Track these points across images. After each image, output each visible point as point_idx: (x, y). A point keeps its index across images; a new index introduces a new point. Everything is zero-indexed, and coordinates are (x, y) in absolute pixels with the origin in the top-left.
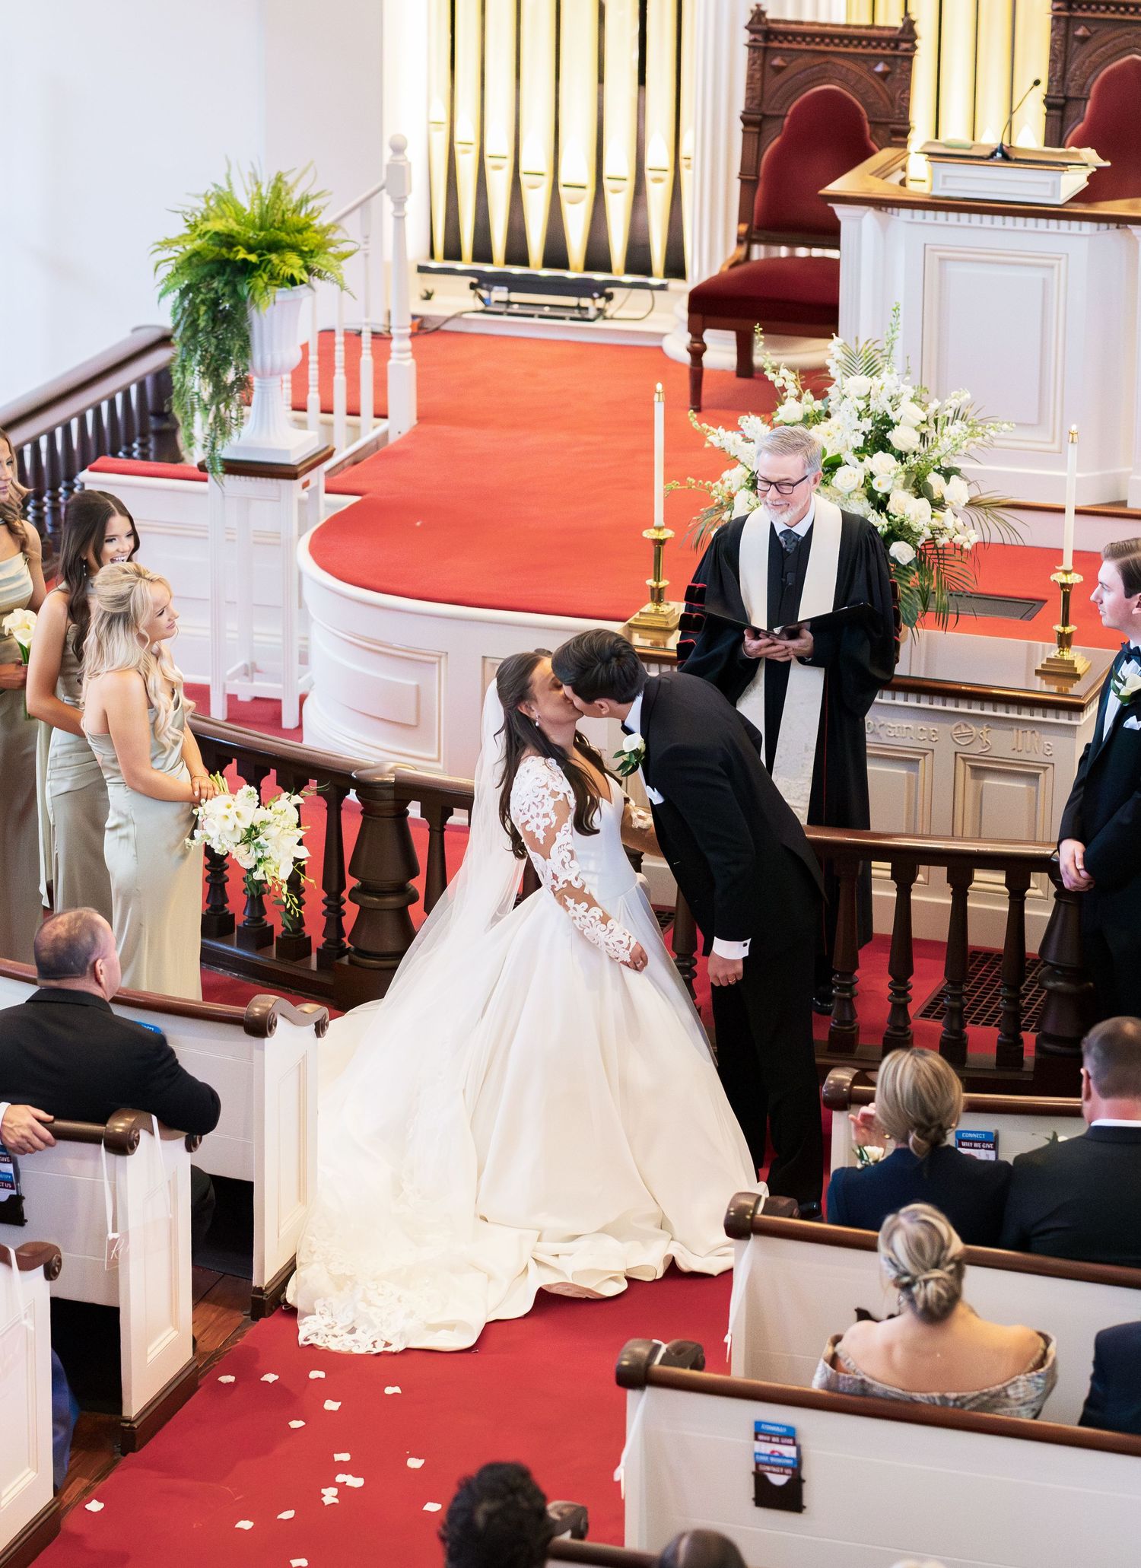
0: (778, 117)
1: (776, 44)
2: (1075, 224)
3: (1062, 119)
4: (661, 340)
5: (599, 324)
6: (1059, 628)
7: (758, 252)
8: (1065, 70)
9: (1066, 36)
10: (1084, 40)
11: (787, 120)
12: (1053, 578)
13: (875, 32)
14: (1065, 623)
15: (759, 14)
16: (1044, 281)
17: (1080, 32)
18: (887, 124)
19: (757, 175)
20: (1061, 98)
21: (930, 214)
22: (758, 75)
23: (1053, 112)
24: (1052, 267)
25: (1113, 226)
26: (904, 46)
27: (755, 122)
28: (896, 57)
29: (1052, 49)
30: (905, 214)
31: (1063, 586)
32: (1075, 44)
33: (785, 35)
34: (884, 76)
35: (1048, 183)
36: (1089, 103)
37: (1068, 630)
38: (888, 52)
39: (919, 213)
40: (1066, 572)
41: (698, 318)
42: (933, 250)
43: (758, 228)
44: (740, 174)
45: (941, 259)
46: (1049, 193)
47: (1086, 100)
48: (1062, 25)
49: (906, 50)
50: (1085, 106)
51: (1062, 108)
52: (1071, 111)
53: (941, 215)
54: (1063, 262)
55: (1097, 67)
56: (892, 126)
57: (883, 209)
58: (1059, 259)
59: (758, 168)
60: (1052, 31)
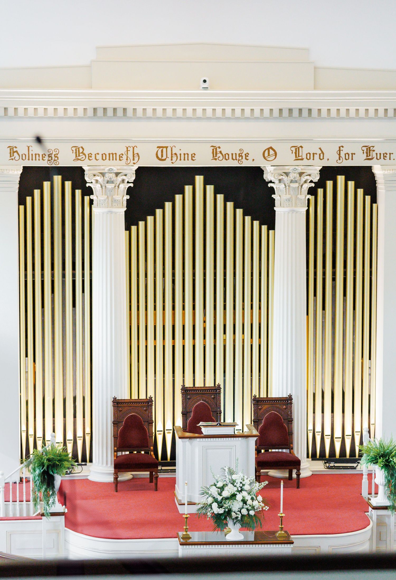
0: (121, 422)
1: (119, 405)
2: (237, 438)
3: (186, 417)
4: (87, 477)
5: (71, 475)
6: (280, 526)
7: (119, 454)
8: (186, 406)
9: (185, 398)
10: (189, 399)
11: (124, 422)
12: (279, 515)
13: (139, 401)
14: (282, 525)
15: (115, 399)
16: (230, 452)
17: (189, 397)
18: (148, 421)
19: (118, 436)
20: (186, 412)
21: (204, 439)
22: (116, 412)
23: (184, 416)
24: (232, 448)
25: (244, 438)
26: (150, 403)
27: (116, 423)
28: (148, 406)
29: (182, 401)
30: (198, 440)
31: (282, 517)
32: (188, 400)
33: (121, 403)
34: (146, 410)
35: (231, 430)
36: (192, 412)
37: (282, 526)
38: (146, 405)
39: (201, 439)
40: (281, 514)
41: (117, 470)
42: (204, 447)
43: (119, 448)
44: (113, 436)
45: (206, 449)
46: (231, 432)
47: (191, 412)
48: (184, 395)
49: (151, 404)
50: (191, 414)
51: (186, 414)
52: (188, 415)
53: (207, 439)
54: (234, 447)
55: (194, 404)
56: (149, 422)
57: (191, 439)
58: (233, 447)
59: (118, 434)
60: (182, 397)
